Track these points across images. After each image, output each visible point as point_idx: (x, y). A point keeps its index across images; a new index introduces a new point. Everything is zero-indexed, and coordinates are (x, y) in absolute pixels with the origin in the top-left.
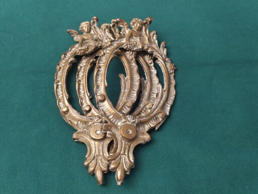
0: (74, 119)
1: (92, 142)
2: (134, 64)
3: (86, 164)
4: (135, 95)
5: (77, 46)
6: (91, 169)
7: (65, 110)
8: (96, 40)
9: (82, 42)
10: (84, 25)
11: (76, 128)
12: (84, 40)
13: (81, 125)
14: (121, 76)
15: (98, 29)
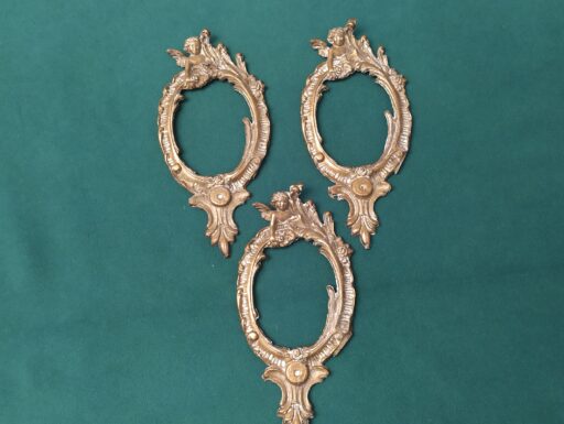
0: (188, 179)
1: (214, 209)
2: (262, 104)
3: (207, 234)
4: (265, 147)
5: (183, 74)
6: (214, 240)
7: (176, 168)
8: (209, 65)
9: (190, 70)
10: (191, 43)
11: (191, 191)
12: (191, 65)
13: (198, 188)
14: (246, 122)
15: (210, 49)
